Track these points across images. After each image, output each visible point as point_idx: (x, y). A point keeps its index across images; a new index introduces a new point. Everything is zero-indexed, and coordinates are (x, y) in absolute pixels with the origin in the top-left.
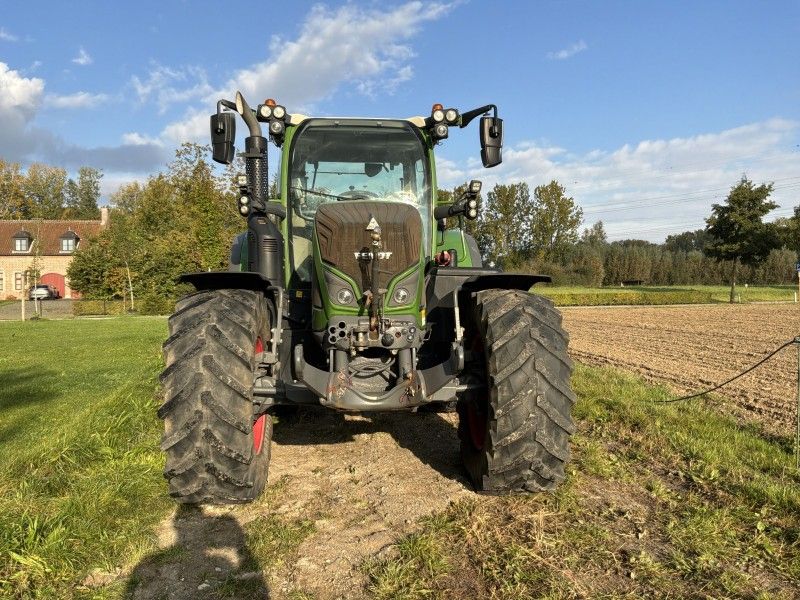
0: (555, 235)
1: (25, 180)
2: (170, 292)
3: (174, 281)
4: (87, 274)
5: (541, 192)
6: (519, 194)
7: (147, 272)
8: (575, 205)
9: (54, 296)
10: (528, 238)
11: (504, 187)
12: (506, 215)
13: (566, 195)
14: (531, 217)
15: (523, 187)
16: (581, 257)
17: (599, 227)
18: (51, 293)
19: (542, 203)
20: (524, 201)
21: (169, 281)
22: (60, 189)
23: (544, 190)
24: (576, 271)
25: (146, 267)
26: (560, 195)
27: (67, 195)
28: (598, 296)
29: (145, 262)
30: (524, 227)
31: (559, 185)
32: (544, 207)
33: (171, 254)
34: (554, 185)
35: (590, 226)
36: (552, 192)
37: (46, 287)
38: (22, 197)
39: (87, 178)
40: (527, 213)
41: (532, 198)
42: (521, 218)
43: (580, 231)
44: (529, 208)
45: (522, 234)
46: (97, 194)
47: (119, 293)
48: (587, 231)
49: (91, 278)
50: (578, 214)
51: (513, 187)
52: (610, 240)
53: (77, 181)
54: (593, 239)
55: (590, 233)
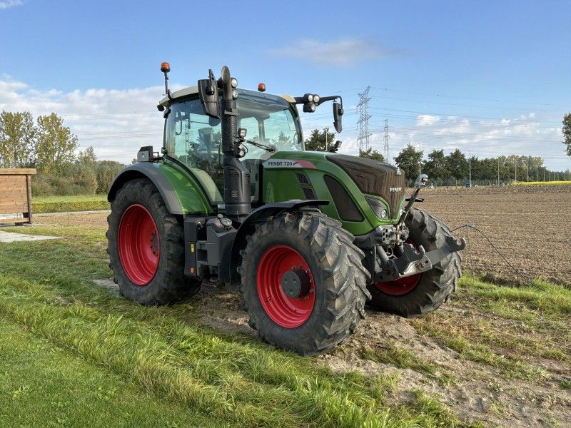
0: (56, 155)
5: (43, 121)
6: (24, 121)
8: (71, 133)
10: (33, 156)
11: (11, 114)
12: (13, 137)
14: (36, 140)
15: (27, 115)
16: (79, 173)
17: (90, 151)
19: (44, 129)
20: (28, 127)
23: (46, 119)
24: (77, 183)
26: (59, 124)
30: (30, 148)
31: (58, 116)
32: (46, 133)
34: (54, 117)
35: (84, 150)
36: (52, 122)
40: (31, 137)
41: (35, 125)
42: (27, 141)
43: (76, 153)
44: (33, 133)
45: (28, 153)
48: (81, 154)
50: (74, 140)
51: (18, 116)
54: (86, 159)
55: (84, 155)
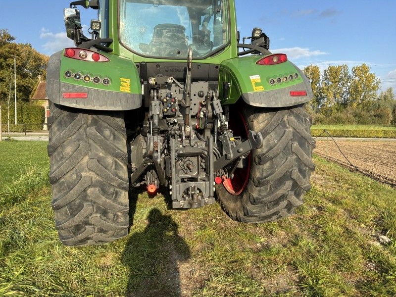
0: (363, 94)
5: (356, 70)
6: (342, 71)
8: (376, 78)
10: (347, 96)
11: (334, 67)
12: (334, 83)
13: (371, 72)
14: (349, 84)
15: (345, 67)
16: (379, 108)
19: (356, 76)
20: (345, 75)
23: (358, 68)
24: (375, 116)
30: (345, 90)
31: (367, 66)
32: (357, 79)
40: (347, 82)
41: (350, 73)
42: (343, 85)
43: (378, 93)
44: (348, 79)
45: (343, 94)
50: (377, 83)
51: (339, 67)
54: (385, 97)
55: (384, 94)
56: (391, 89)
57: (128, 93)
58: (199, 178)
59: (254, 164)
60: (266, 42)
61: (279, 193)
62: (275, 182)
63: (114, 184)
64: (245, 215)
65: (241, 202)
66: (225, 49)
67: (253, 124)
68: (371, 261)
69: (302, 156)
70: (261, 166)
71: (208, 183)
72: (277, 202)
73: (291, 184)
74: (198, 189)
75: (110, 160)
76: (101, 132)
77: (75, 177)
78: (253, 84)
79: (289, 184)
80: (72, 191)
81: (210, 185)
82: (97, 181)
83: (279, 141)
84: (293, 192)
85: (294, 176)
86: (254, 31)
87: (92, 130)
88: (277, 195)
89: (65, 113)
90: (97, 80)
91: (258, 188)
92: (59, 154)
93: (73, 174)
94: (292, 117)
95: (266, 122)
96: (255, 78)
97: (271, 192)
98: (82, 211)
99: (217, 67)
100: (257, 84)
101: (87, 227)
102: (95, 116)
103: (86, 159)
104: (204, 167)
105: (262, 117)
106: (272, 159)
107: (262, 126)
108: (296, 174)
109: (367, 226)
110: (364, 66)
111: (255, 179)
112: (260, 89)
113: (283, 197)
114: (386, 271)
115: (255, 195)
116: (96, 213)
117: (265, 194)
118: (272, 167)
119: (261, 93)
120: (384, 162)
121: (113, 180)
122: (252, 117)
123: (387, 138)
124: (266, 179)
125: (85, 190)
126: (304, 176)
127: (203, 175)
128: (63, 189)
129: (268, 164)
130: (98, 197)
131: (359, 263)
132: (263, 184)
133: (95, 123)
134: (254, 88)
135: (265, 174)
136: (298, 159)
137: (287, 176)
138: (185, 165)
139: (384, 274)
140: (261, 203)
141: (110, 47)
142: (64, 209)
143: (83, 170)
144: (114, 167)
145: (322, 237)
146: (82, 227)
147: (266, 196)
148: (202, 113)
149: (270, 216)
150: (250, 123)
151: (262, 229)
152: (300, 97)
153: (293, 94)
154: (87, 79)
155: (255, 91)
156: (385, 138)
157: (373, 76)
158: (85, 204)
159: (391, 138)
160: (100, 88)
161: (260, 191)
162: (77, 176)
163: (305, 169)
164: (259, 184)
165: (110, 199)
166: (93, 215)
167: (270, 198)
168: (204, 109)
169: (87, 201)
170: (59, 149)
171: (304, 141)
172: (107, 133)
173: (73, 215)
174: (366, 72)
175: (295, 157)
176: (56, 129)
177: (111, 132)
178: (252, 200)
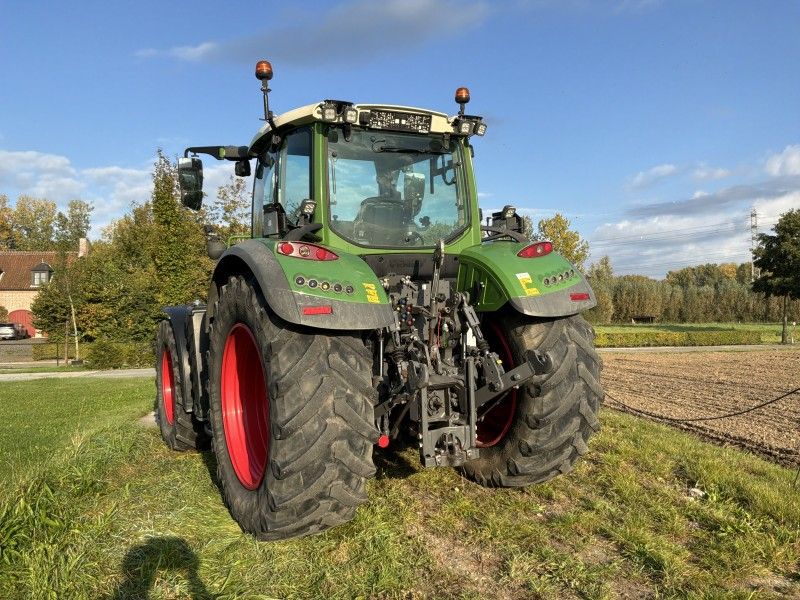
1: (12, 213)
2: (148, 331)
3: (154, 319)
4: (53, 311)
5: (545, 226)
7: (123, 308)
8: (581, 239)
9: (21, 336)
13: (571, 229)
15: (526, 219)
17: (605, 262)
18: (17, 332)
19: (546, 236)
21: (147, 319)
22: (49, 222)
23: (548, 223)
25: (121, 303)
27: (56, 228)
28: (637, 336)
29: (120, 297)
31: (563, 218)
33: (151, 288)
35: (596, 261)
36: (557, 226)
37: (11, 326)
38: (9, 230)
39: (78, 211)
41: (536, 231)
43: (586, 266)
46: (87, 227)
47: (90, 333)
48: (593, 266)
49: (58, 316)
50: (583, 249)
52: (616, 275)
53: (67, 215)
54: (599, 274)
55: (596, 268)
56: (606, 258)
57: (377, 304)
58: (451, 421)
59: (527, 396)
60: (520, 225)
61: (564, 435)
62: (559, 420)
63: (365, 433)
64: (510, 474)
65: (502, 456)
66: (465, 233)
67: (521, 340)
68: (691, 520)
69: (591, 381)
70: (540, 399)
71: (467, 427)
72: (559, 450)
73: (579, 421)
74: (457, 438)
75: (359, 399)
76: (346, 361)
77: (316, 426)
78: (524, 286)
79: (576, 421)
80: (313, 448)
81: (471, 430)
82: (345, 431)
83: (562, 362)
84: (581, 434)
85: (583, 411)
86: (506, 209)
87: (335, 357)
88: (562, 439)
89: (295, 335)
90: (339, 288)
91: (535, 431)
92: (293, 395)
93: (314, 422)
94: (573, 329)
95: (541, 337)
96: (524, 277)
97: (554, 434)
98: (323, 477)
99: (456, 259)
100: (529, 286)
101: (321, 502)
102: (334, 338)
103: (330, 399)
104: (455, 404)
105: (534, 329)
106: (555, 387)
107: (536, 341)
108: (585, 408)
109: (666, 479)
110: (558, 218)
111: (530, 418)
112: (534, 292)
113: (569, 441)
114: (717, 528)
115: (530, 442)
116: (337, 479)
117: (545, 439)
118: (554, 400)
119: (535, 297)
120: (634, 389)
121: (364, 427)
122: (519, 329)
123: (614, 346)
124: (548, 417)
125: (329, 446)
126: (594, 410)
127: (455, 417)
128: (299, 446)
129: (549, 395)
130: (345, 455)
131: (679, 522)
132: (545, 424)
133: (336, 347)
134: (526, 291)
135: (545, 410)
136: (587, 387)
137: (574, 411)
138: (431, 402)
139: (714, 532)
140: (540, 452)
141: (318, 234)
142: (295, 477)
143: (327, 415)
144: (364, 409)
145: (617, 498)
146: (315, 503)
147: (546, 442)
148: (446, 326)
149: (547, 473)
150: (516, 339)
151: (533, 495)
152: (582, 302)
153: (575, 298)
154: (326, 286)
155: (528, 295)
156: (610, 346)
157: (575, 237)
158: (327, 465)
159: (621, 346)
160: (343, 297)
161: (537, 435)
162: (320, 424)
163: (594, 398)
164: (538, 423)
165: (358, 456)
166: (334, 483)
167: (552, 444)
168: (448, 319)
169: (330, 461)
170: (295, 388)
171: (590, 360)
172: (352, 360)
173: (307, 484)
174: (564, 229)
175: (582, 383)
176: (285, 358)
177: (357, 360)
178: (525, 451)
